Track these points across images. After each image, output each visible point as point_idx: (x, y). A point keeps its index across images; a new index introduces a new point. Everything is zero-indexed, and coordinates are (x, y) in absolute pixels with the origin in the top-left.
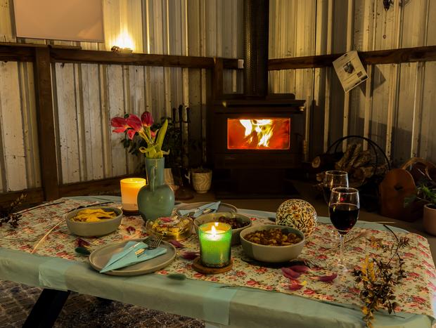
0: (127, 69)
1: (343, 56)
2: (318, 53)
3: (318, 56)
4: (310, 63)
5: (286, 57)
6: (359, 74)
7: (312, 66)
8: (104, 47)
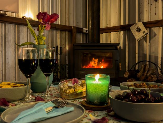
1: (135, 25)
2: (122, 24)
3: (121, 26)
4: (118, 29)
5: (106, 27)
6: (144, 32)
7: (119, 30)
8: (18, 15)
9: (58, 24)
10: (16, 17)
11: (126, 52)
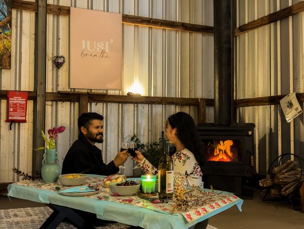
0: (137, 106)
1: (286, 97)
3: (272, 96)
5: (252, 97)
6: (297, 109)
8: (123, 93)
9: (177, 97)
10: (121, 95)
11: (279, 137)
